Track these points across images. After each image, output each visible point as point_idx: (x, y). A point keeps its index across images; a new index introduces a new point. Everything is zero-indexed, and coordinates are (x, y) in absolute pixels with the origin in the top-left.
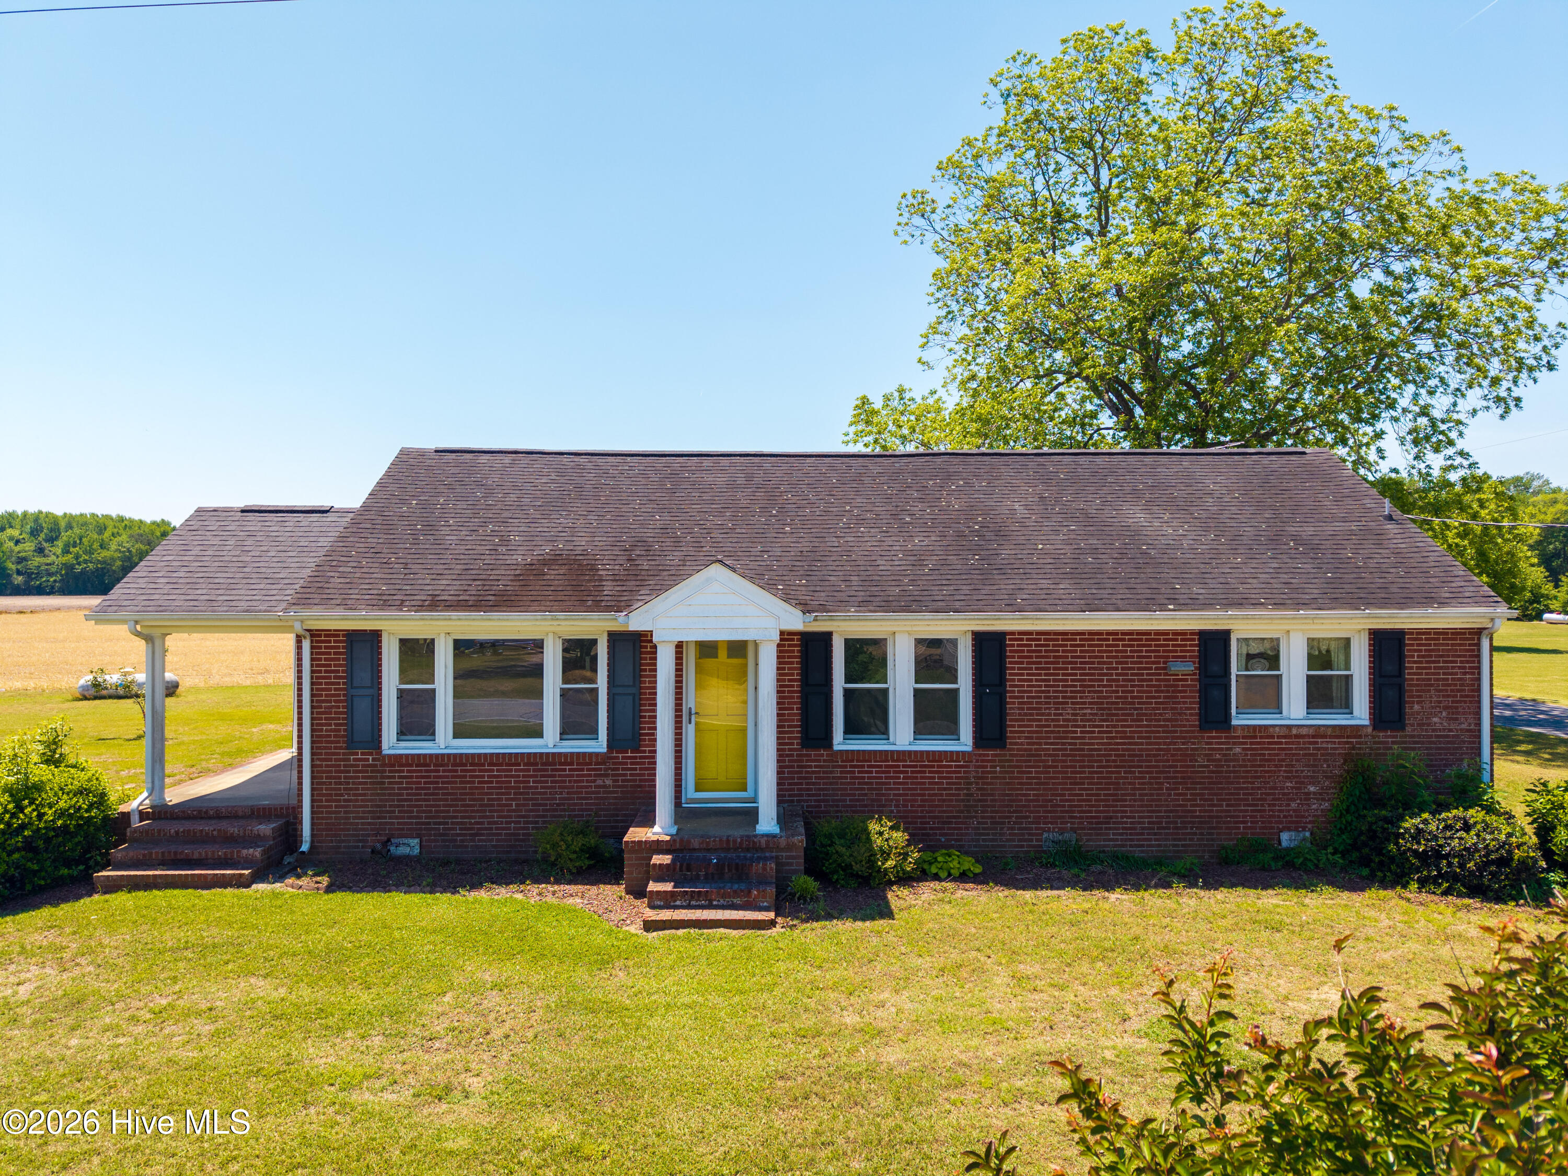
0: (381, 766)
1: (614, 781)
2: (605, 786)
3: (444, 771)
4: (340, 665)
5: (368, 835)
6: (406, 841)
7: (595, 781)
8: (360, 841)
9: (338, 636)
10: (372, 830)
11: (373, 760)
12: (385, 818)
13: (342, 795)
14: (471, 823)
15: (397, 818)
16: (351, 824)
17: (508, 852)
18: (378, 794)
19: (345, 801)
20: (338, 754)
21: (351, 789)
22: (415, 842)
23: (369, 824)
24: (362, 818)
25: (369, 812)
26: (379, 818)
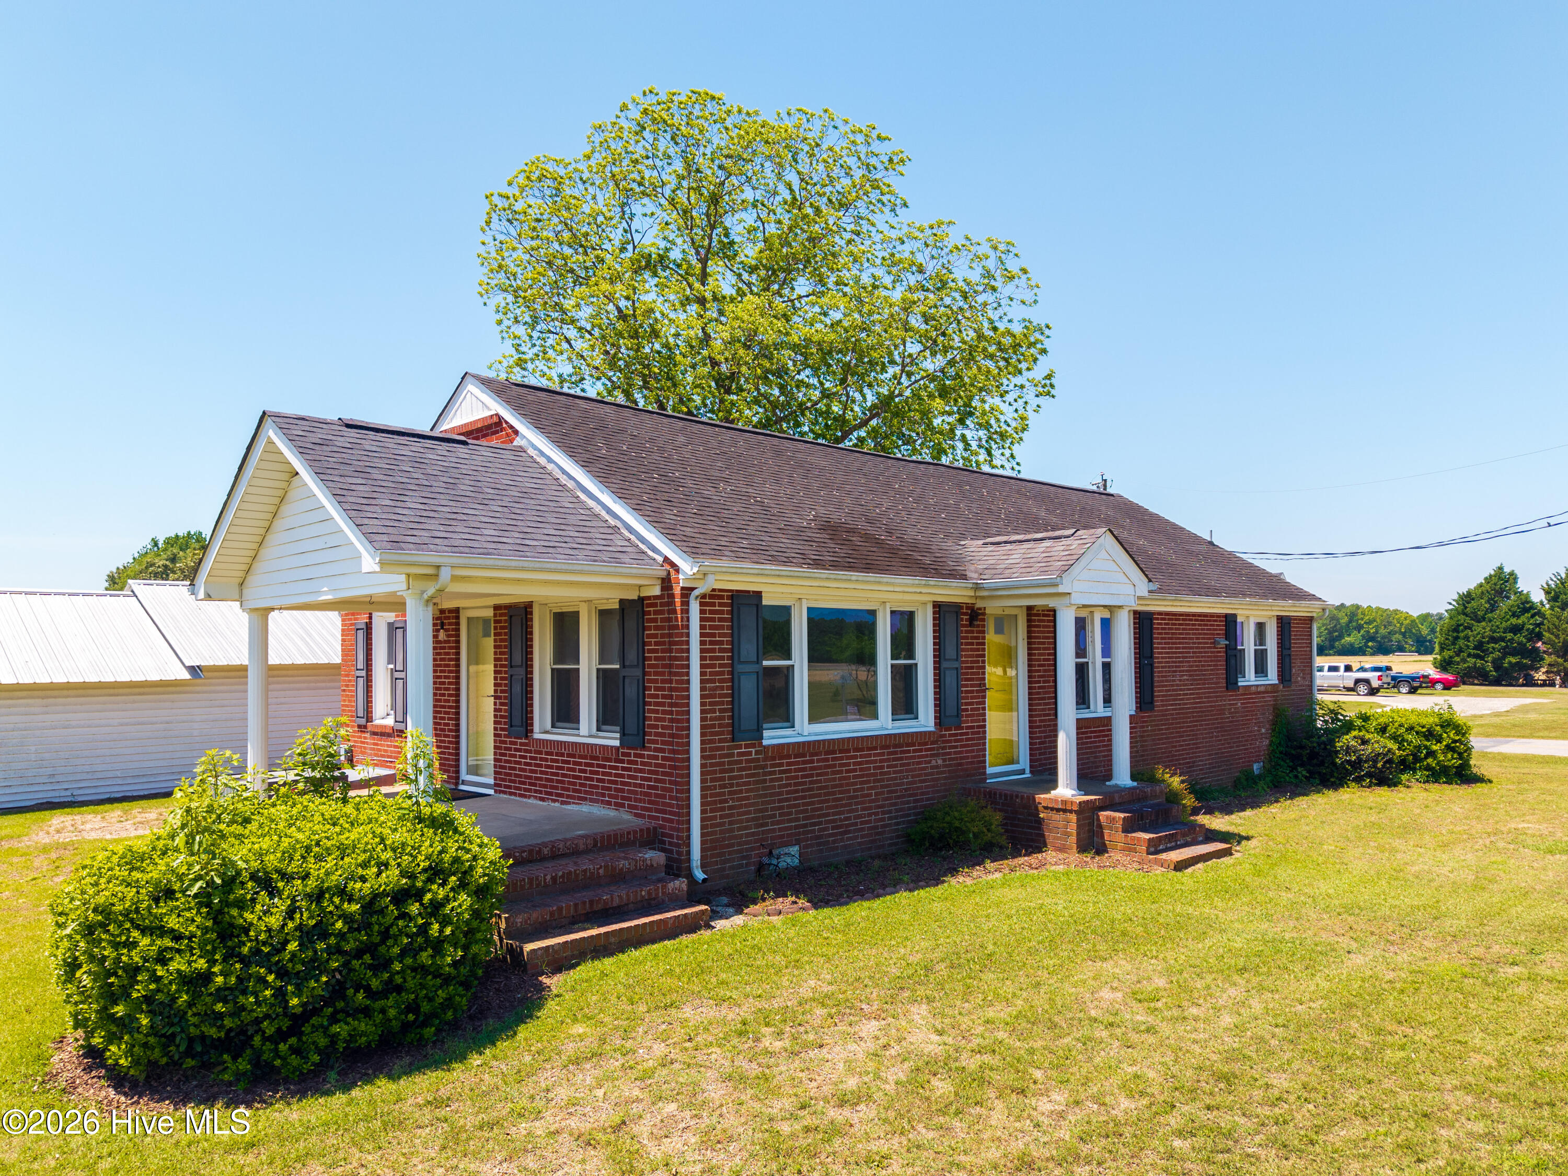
0: (765, 759)
1: (944, 760)
2: (937, 767)
3: (818, 761)
4: (724, 635)
5: (752, 849)
6: (786, 850)
7: (930, 762)
8: (743, 858)
9: (722, 597)
10: (756, 841)
11: (757, 753)
12: (766, 824)
13: (726, 801)
14: (841, 820)
15: (778, 823)
16: (736, 837)
17: (870, 849)
18: (761, 796)
19: (730, 808)
20: (722, 748)
21: (735, 792)
22: (794, 850)
23: (753, 834)
24: (746, 828)
25: (753, 819)
26: (762, 825)
